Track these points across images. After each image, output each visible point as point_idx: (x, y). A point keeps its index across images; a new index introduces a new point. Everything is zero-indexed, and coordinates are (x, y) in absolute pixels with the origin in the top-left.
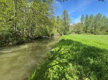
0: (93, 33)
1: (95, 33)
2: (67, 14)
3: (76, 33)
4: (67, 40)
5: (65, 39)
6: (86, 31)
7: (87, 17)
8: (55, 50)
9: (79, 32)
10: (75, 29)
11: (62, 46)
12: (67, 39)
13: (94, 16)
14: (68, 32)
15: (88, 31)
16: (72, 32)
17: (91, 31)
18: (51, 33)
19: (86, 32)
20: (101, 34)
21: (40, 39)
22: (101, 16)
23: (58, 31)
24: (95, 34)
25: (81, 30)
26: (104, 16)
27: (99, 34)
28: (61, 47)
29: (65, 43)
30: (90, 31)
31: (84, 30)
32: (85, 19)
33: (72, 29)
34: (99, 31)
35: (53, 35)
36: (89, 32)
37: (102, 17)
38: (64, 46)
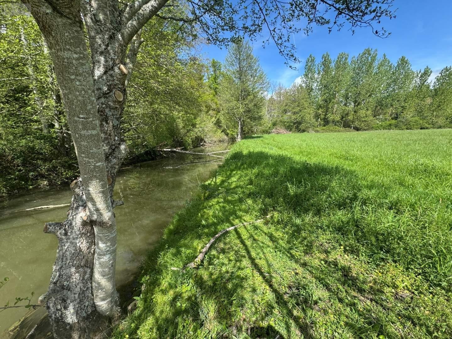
0: (349, 126)
1: (356, 124)
2: (249, 56)
3: (289, 128)
4: (250, 155)
5: (245, 152)
6: (324, 119)
7: (326, 63)
8: (213, 183)
9: (300, 123)
10: (285, 111)
11: (234, 172)
12: (252, 150)
13: (349, 61)
14: (260, 128)
15: (331, 117)
16: (274, 124)
17: (343, 117)
18: (193, 135)
19: (326, 122)
20: (377, 128)
21: (153, 159)
22: (373, 60)
23: (218, 124)
24: (357, 129)
25: (309, 114)
26: (385, 60)
27: (370, 128)
28: (230, 174)
29: (242, 164)
30: (338, 118)
31: (317, 116)
32: (319, 73)
33: (275, 113)
34: (371, 118)
35: (199, 141)
36: (335, 122)
37: (376, 64)
38: (239, 172)
